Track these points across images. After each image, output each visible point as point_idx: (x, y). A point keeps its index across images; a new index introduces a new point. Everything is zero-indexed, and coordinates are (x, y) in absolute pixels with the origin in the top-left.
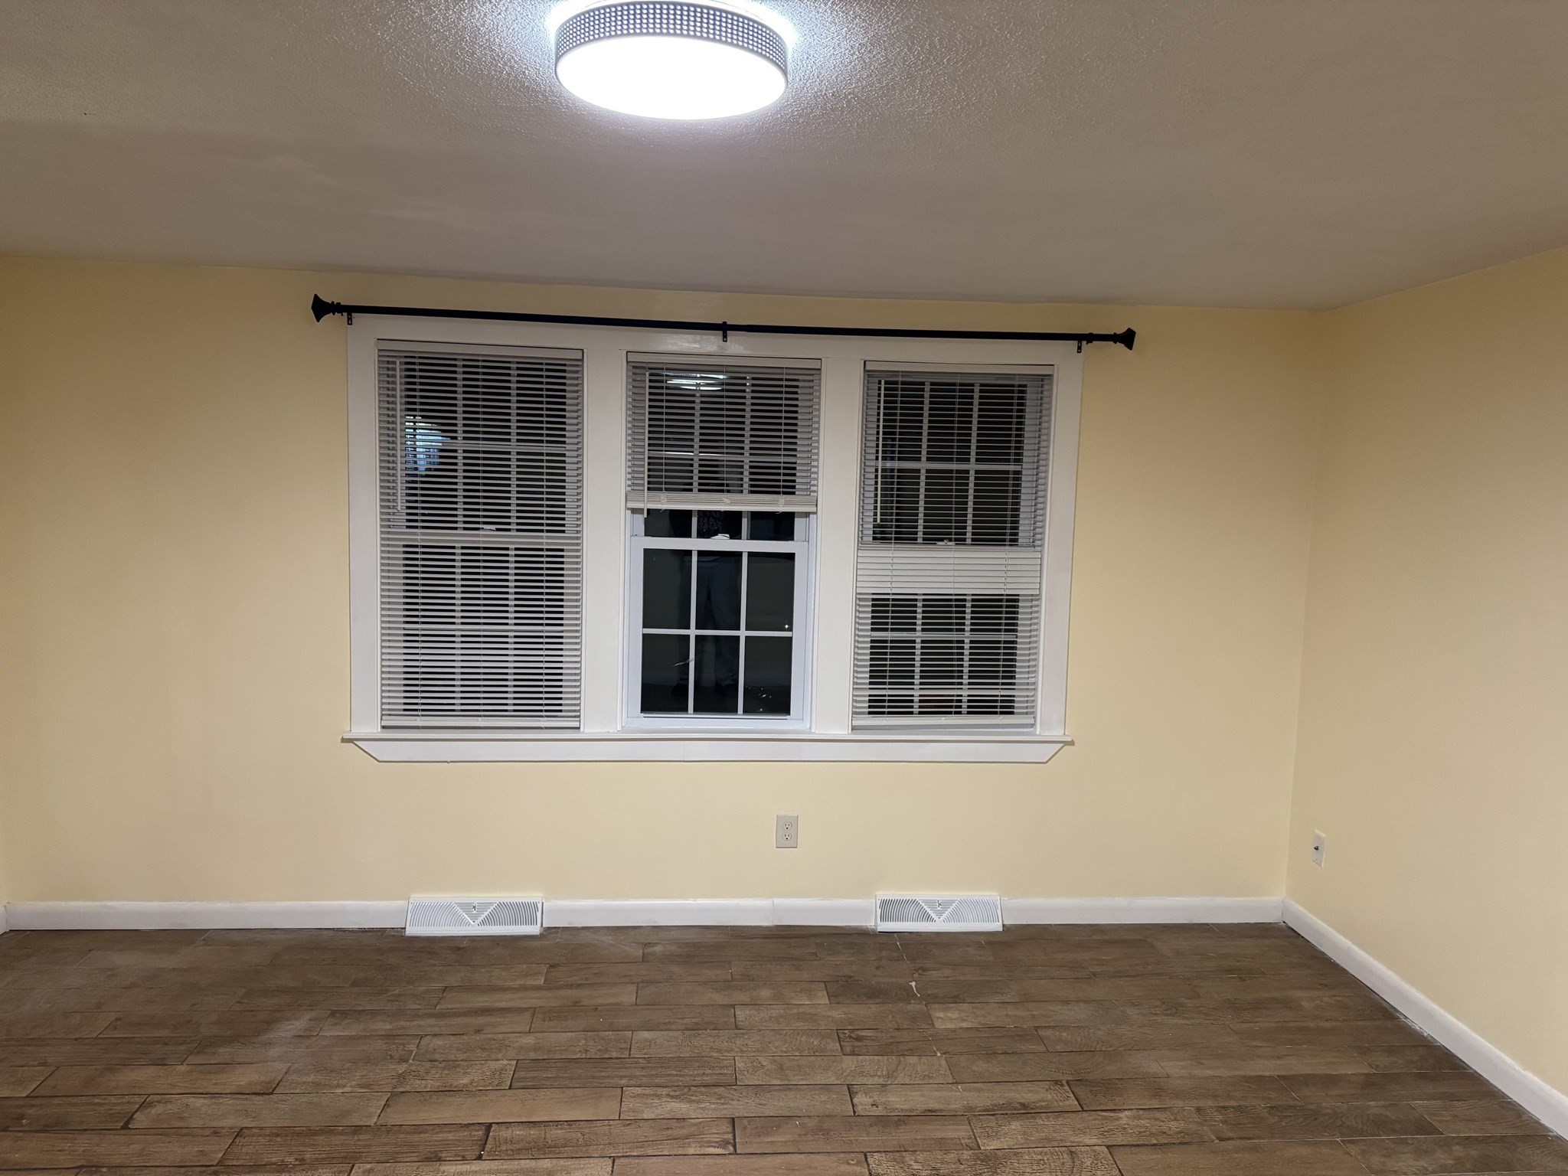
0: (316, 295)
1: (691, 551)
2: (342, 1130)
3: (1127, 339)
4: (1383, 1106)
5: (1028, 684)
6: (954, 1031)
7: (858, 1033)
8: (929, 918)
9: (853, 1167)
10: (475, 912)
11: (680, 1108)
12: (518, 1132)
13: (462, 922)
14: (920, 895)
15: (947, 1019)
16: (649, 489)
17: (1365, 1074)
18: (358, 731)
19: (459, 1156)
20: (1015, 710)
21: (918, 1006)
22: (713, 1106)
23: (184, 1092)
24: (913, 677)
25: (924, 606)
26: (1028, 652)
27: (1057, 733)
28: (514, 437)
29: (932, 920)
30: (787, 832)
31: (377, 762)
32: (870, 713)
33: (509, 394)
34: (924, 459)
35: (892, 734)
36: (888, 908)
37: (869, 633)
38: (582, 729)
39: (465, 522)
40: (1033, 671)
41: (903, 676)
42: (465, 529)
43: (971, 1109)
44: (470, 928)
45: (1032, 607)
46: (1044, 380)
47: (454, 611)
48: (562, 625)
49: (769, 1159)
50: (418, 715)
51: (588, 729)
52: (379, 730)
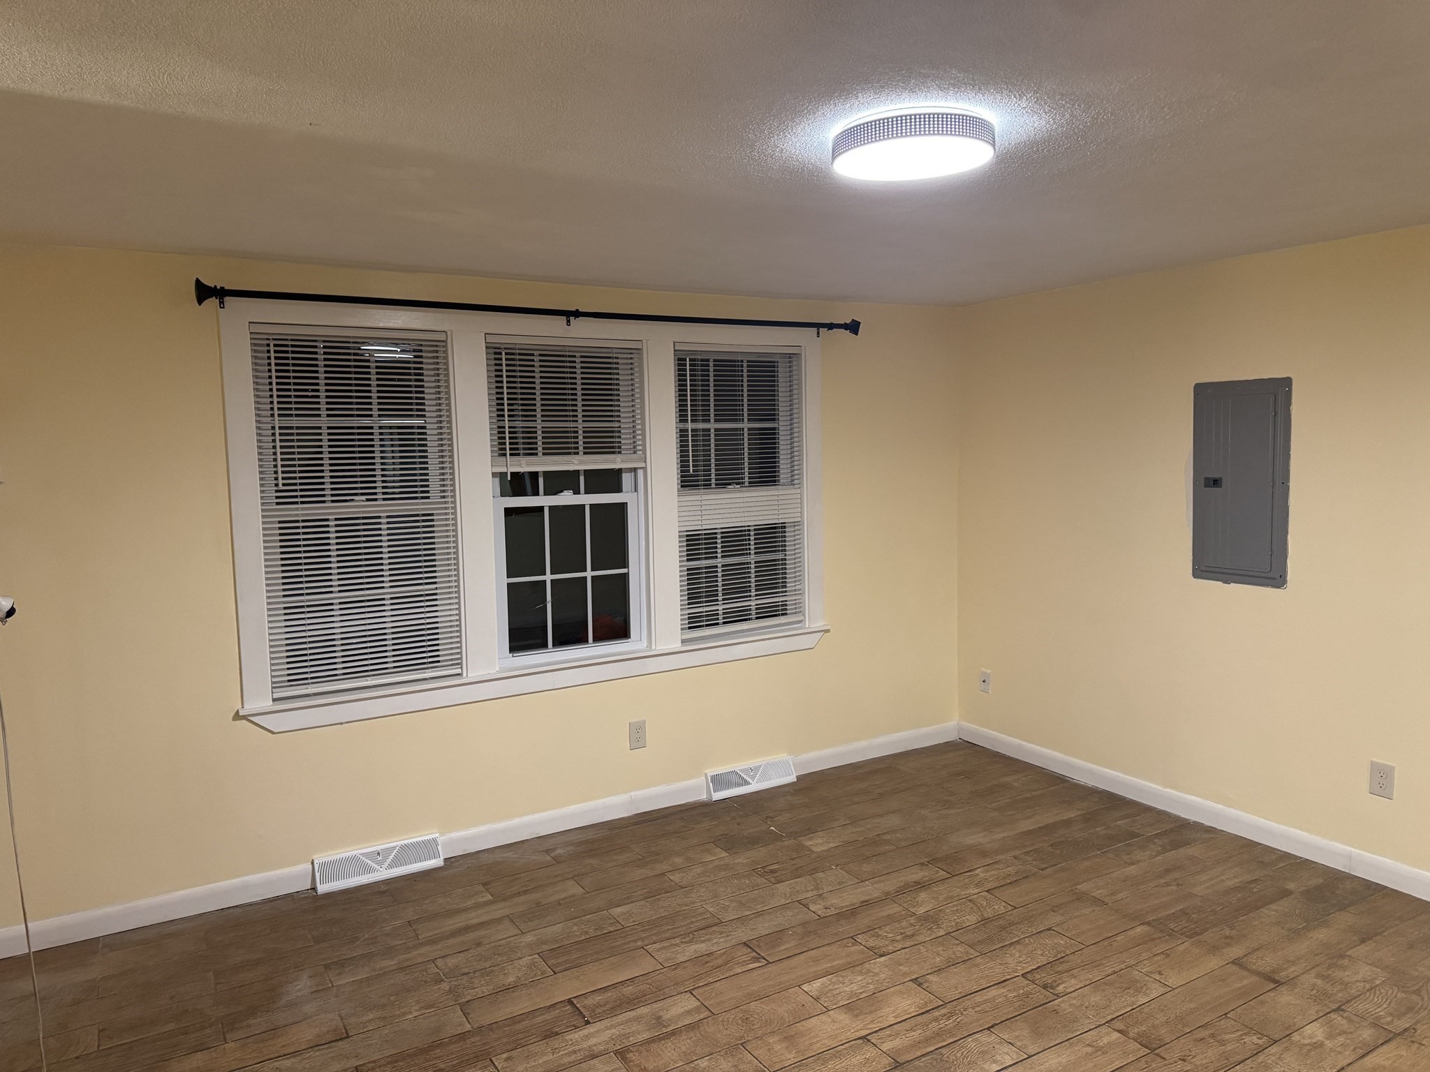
0: (197, 279)
1: (543, 507)
2: (449, 1040)
3: (853, 327)
4: (1105, 829)
5: (795, 590)
6: (828, 850)
7: (769, 868)
8: (747, 783)
9: (850, 948)
10: (380, 859)
11: (702, 948)
12: (598, 998)
13: (370, 870)
14: (737, 766)
15: (818, 844)
16: (511, 455)
17: (1081, 815)
18: (250, 707)
19: (570, 1026)
20: (787, 612)
21: (791, 841)
22: (722, 940)
23: (259, 1061)
24: (717, 595)
25: (722, 537)
26: (794, 566)
27: (820, 624)
28: (375, 413)
29: (749, 784)
30: (637, 736)
31: (270, 734)
32: (690, 628)
33: (369, 373)
34: (712, 420)
35: (710, 642)
36: (719, 781)
37: (685, 563)
38: (465, 675)
39: (332, 495)
40: (799, 579)
41: (712, 596)
42: (333, 501)
43: (887, 893)
44: (379, 873)
45: (794, 531)
46: (792, 358)
47: (331, 580)
48: (435, 583)
49: (795, 959)
50: (308, 684)
51: (472, 674)
52: (271, 703)
